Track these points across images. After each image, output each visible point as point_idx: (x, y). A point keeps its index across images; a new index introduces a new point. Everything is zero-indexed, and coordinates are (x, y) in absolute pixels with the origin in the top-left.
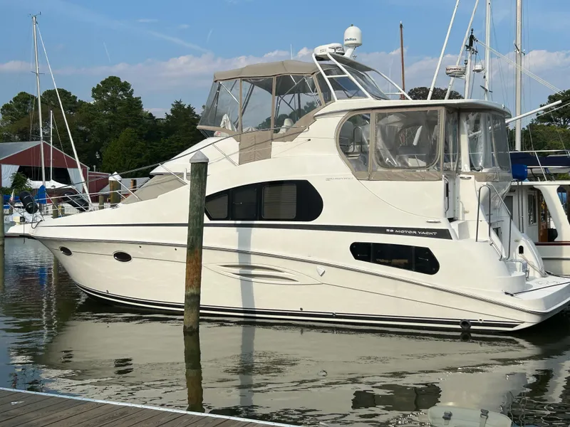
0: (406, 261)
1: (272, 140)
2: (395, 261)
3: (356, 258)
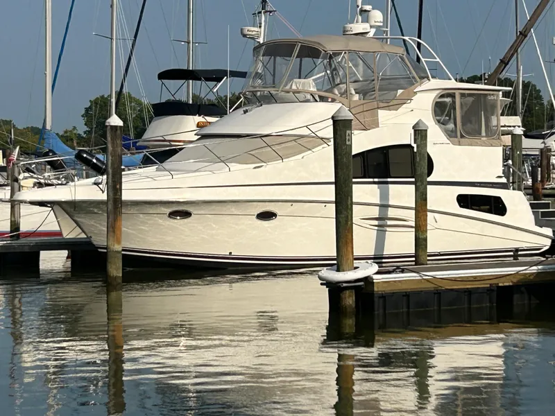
0: (488, 207)
1: (378, 108)
2: (482, 207)
3: (461, 206)
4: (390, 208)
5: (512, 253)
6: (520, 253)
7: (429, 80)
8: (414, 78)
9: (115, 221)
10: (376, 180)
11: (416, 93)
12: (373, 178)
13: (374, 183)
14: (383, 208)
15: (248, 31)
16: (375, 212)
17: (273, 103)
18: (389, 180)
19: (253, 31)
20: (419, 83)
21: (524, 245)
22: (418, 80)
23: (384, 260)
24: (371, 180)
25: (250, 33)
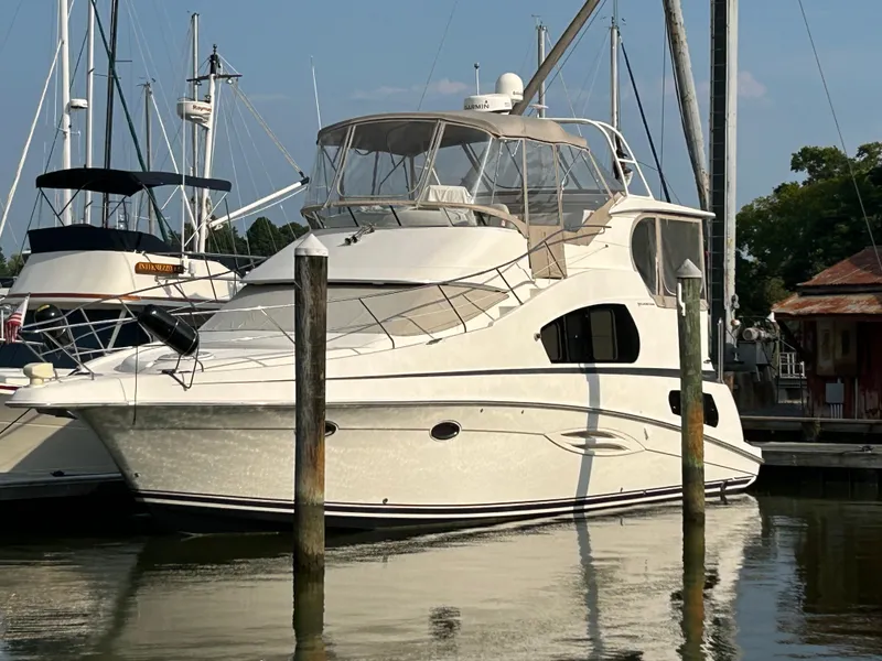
1: (564, 241)
4: (600, 416)
5: (718, 490)
6: (728, 488)
7: (625, 196)
8: (605, 192)
9: (316, 445)
10: (582, 365)
11: (610, 216)
12: (579, 362)
13: (581, 371)
14: (592, 415)
15: (194, 107)
16: (581, 422)
17: (395, 227)
18: (597, 365)
19: (202, 109)
20: (611, 200)
21: (732, 476)
22: (610, 194)
23: (586, 507)
24: (576, 365)
25: (199, 112)
